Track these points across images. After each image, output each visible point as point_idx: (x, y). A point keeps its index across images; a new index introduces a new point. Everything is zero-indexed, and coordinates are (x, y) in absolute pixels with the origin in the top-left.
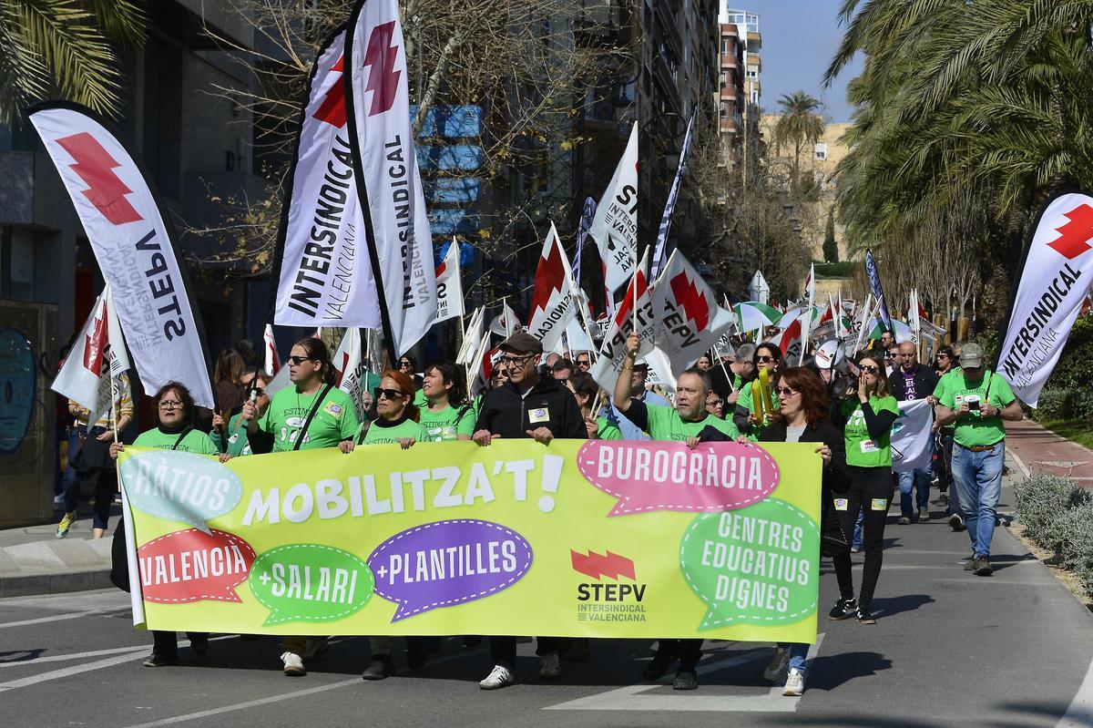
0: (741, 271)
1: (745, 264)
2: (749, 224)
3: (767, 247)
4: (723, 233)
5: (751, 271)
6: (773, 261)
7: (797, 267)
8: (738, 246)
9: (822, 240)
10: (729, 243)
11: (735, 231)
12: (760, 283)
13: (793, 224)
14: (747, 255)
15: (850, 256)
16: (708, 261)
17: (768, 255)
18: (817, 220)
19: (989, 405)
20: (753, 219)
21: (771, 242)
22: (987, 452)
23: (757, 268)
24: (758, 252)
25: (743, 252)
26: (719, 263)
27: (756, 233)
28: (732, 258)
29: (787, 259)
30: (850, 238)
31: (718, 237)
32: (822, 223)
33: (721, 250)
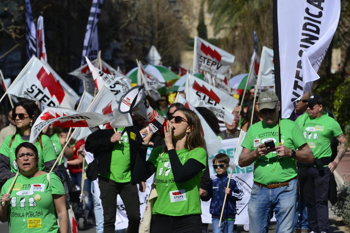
0: (141, 46)
1: (143, 42)
2: (145, 13)
3: (158, 29)
4: (128, 21)
5: (147, 46)
6: (163, 39)
7: (180, 43)
8: (139, 30)
9: (196, 24)
10: (133, 28)
11: (136, 19)
12: (155, 54)
13: (176, 13)
14: (145, 35)
15: (215, 35)
16: (118, 40)
17: (159, 35)
18: (192, 10)
19: (285, 147)
20: (149, 10)
21: (161, 26)
22: (282, 189)
23: (152, 44)
24: (153, 33)
25: (142, 33)
26: (125, 40)
27: (151, 19)
28: (134, 38)
29: (172, 38)
30: (216, 21)
31: (124, 23)
32: (196, 12)
33: (127, 32)
